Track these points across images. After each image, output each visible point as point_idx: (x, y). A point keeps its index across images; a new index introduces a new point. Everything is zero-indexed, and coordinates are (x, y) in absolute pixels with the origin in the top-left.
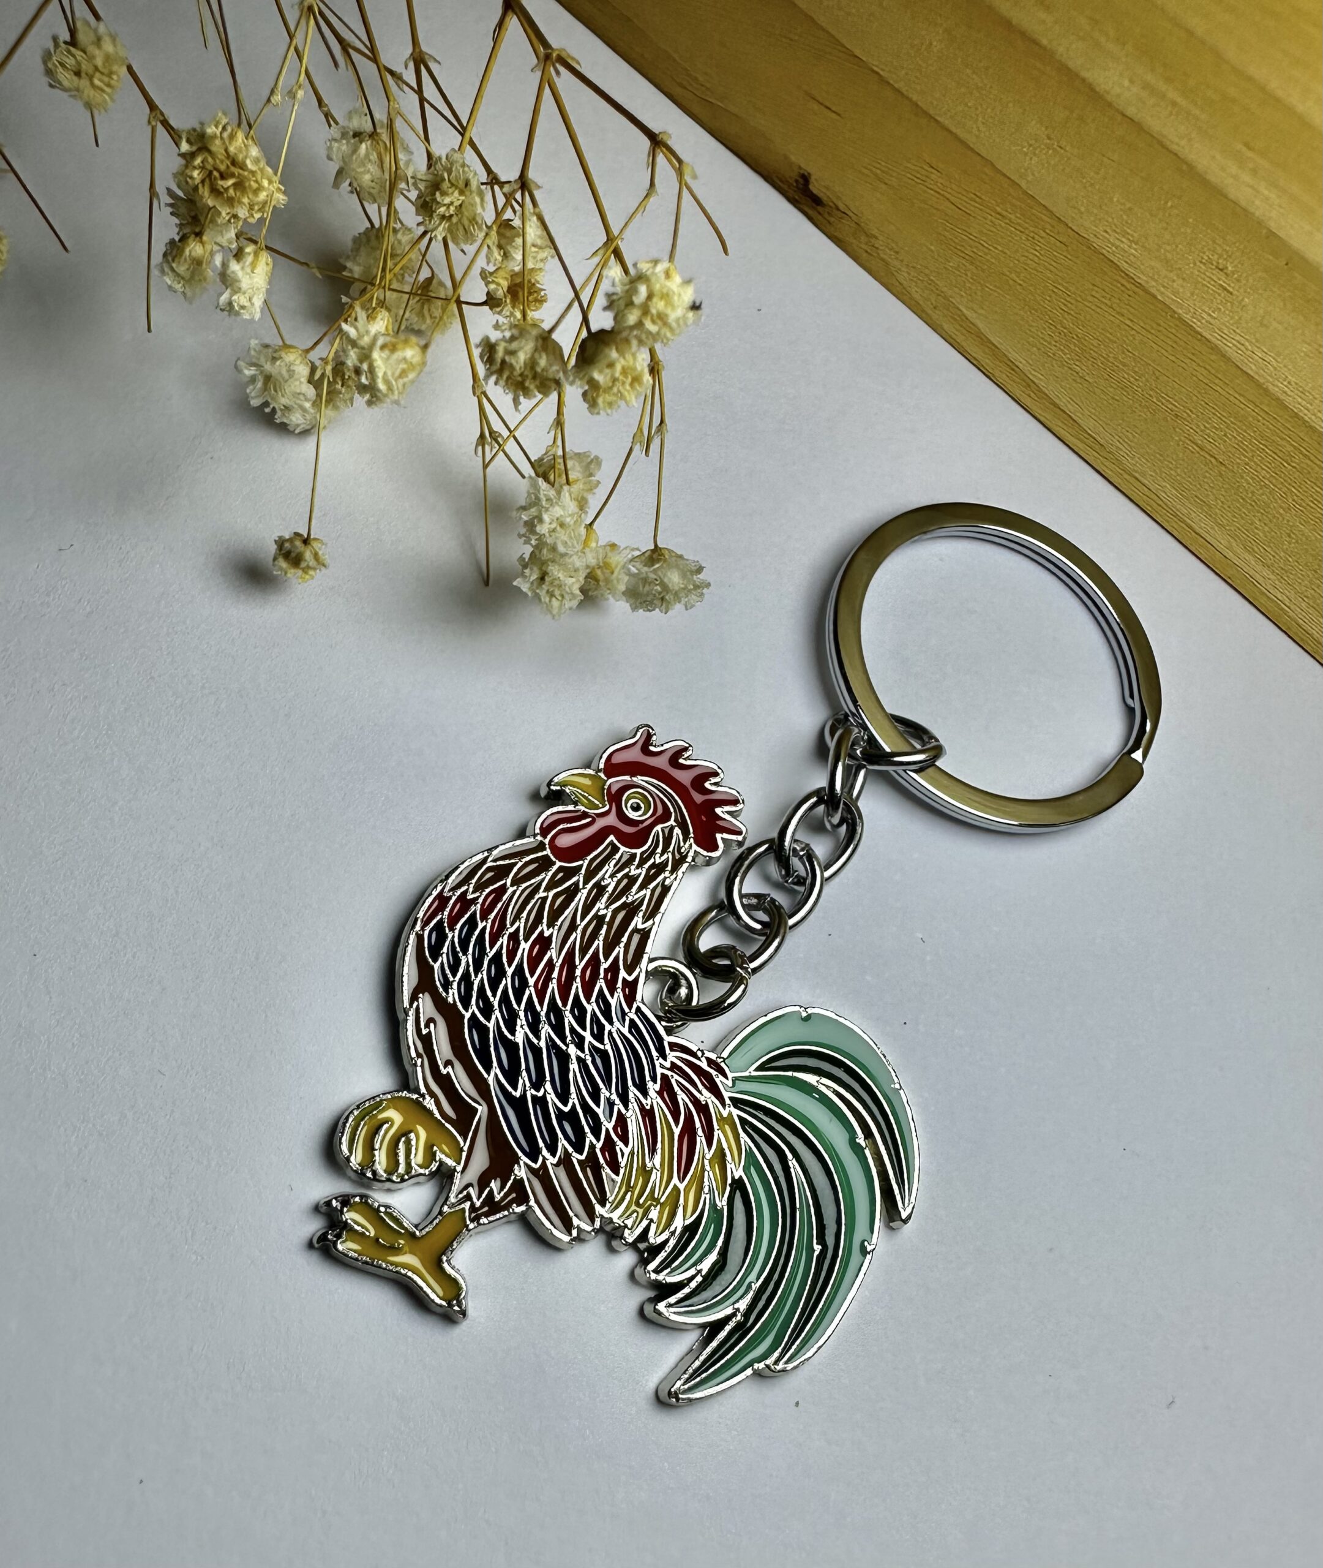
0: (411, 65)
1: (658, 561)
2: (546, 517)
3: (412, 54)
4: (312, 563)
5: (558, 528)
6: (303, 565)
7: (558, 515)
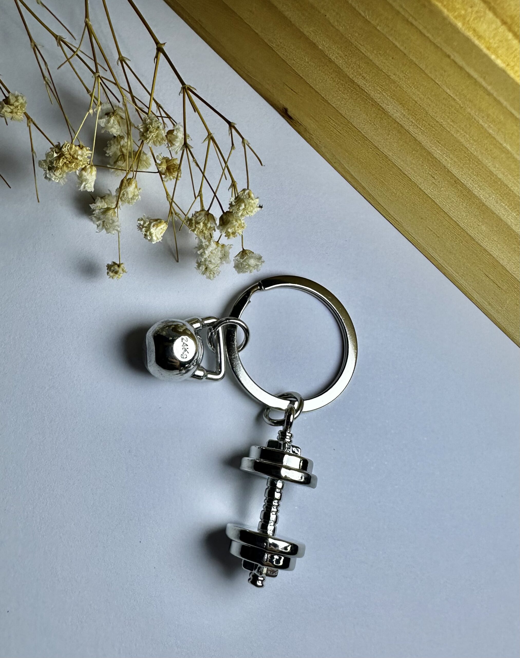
0: (120, 63)
1: (245, 256)
2: (206, 252)
3: (119, 58)
4: (122, 272)
5: (211, 255)
6: (119, 273)
7: (211, 251)
